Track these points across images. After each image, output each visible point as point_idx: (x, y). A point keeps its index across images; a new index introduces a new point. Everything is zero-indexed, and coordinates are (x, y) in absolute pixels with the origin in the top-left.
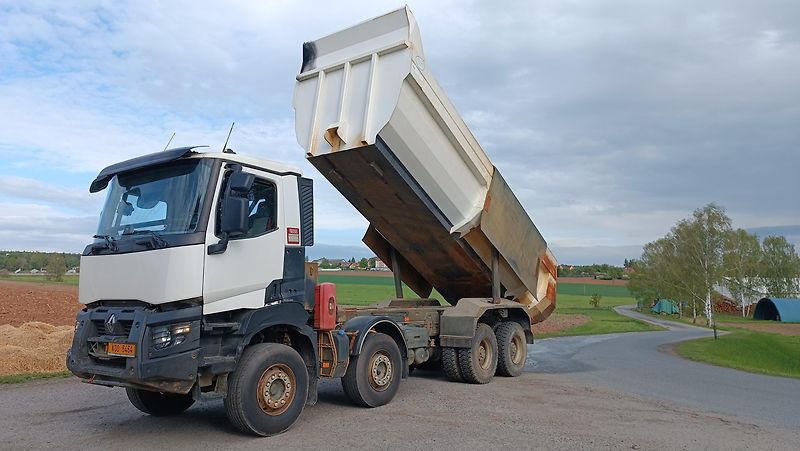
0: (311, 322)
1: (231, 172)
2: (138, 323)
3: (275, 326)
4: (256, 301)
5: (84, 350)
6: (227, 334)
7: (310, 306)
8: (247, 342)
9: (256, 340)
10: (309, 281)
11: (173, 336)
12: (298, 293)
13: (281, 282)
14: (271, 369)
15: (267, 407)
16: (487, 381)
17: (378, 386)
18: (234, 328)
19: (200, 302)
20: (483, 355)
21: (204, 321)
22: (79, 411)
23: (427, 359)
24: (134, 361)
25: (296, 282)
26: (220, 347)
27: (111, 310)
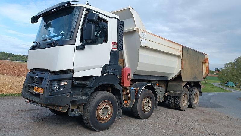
0: (120, 83)
1: (88, 13)
2: (45, 79)
3: (105, 84)
4: (97, 73)
5: (27, 89)
6: (84, 86)
7: (119, 77)
8: (92, 91)
9: (97, 90)
10: (119, 66)
11: (60, 86)
12: (116, 71)
13: (109, 65)
14: (103, 102)
15: (100, 119)
16: (185, 110)
17: (145, 111)
18: (87, 84)
19: (72, 71)
20: (184, 100)
21: (74, 80)
22: (32, 110)
23: (163, 100)
24: (43, 96)
25: (115, 66)
26: (81, 92)
27: (37, 73)
